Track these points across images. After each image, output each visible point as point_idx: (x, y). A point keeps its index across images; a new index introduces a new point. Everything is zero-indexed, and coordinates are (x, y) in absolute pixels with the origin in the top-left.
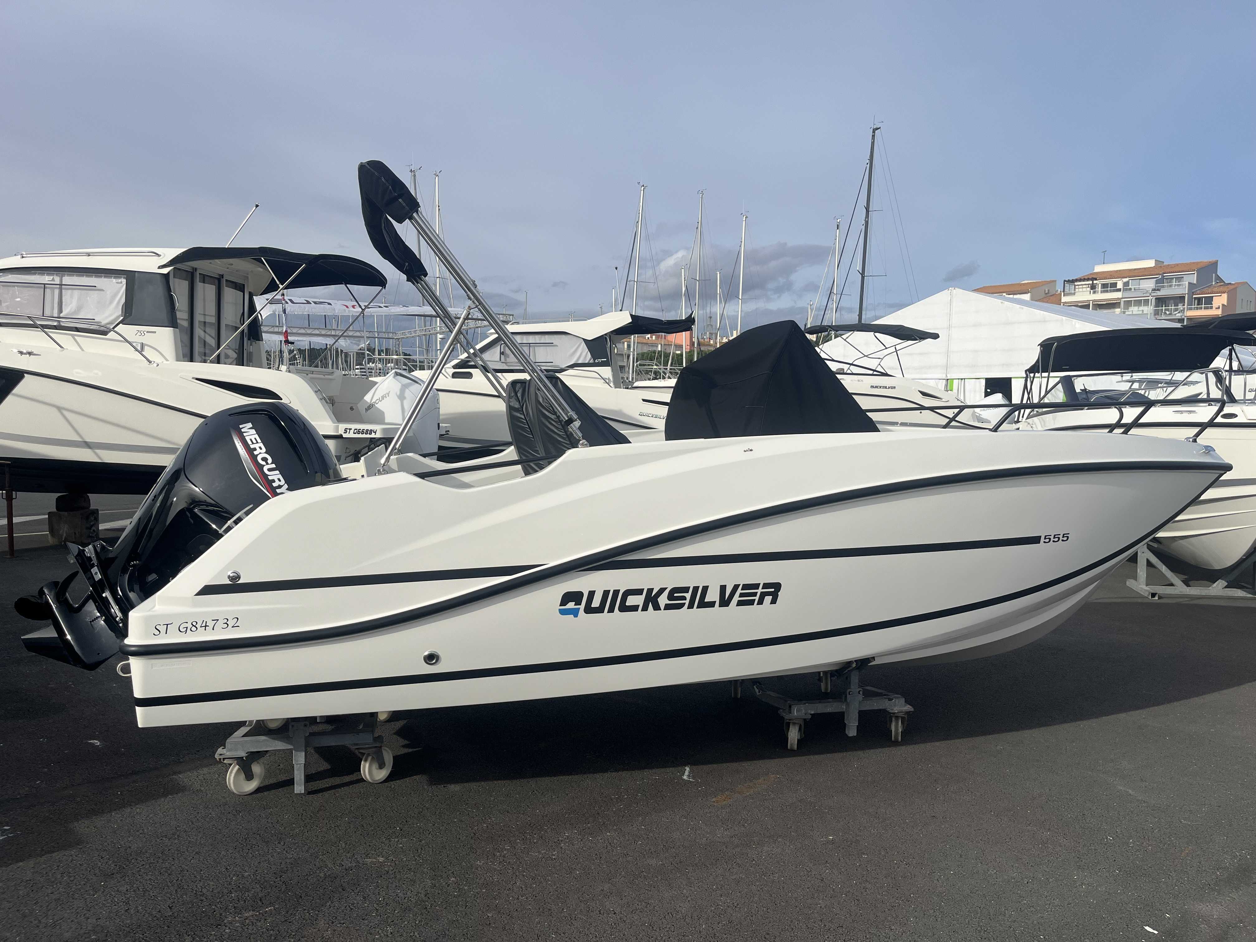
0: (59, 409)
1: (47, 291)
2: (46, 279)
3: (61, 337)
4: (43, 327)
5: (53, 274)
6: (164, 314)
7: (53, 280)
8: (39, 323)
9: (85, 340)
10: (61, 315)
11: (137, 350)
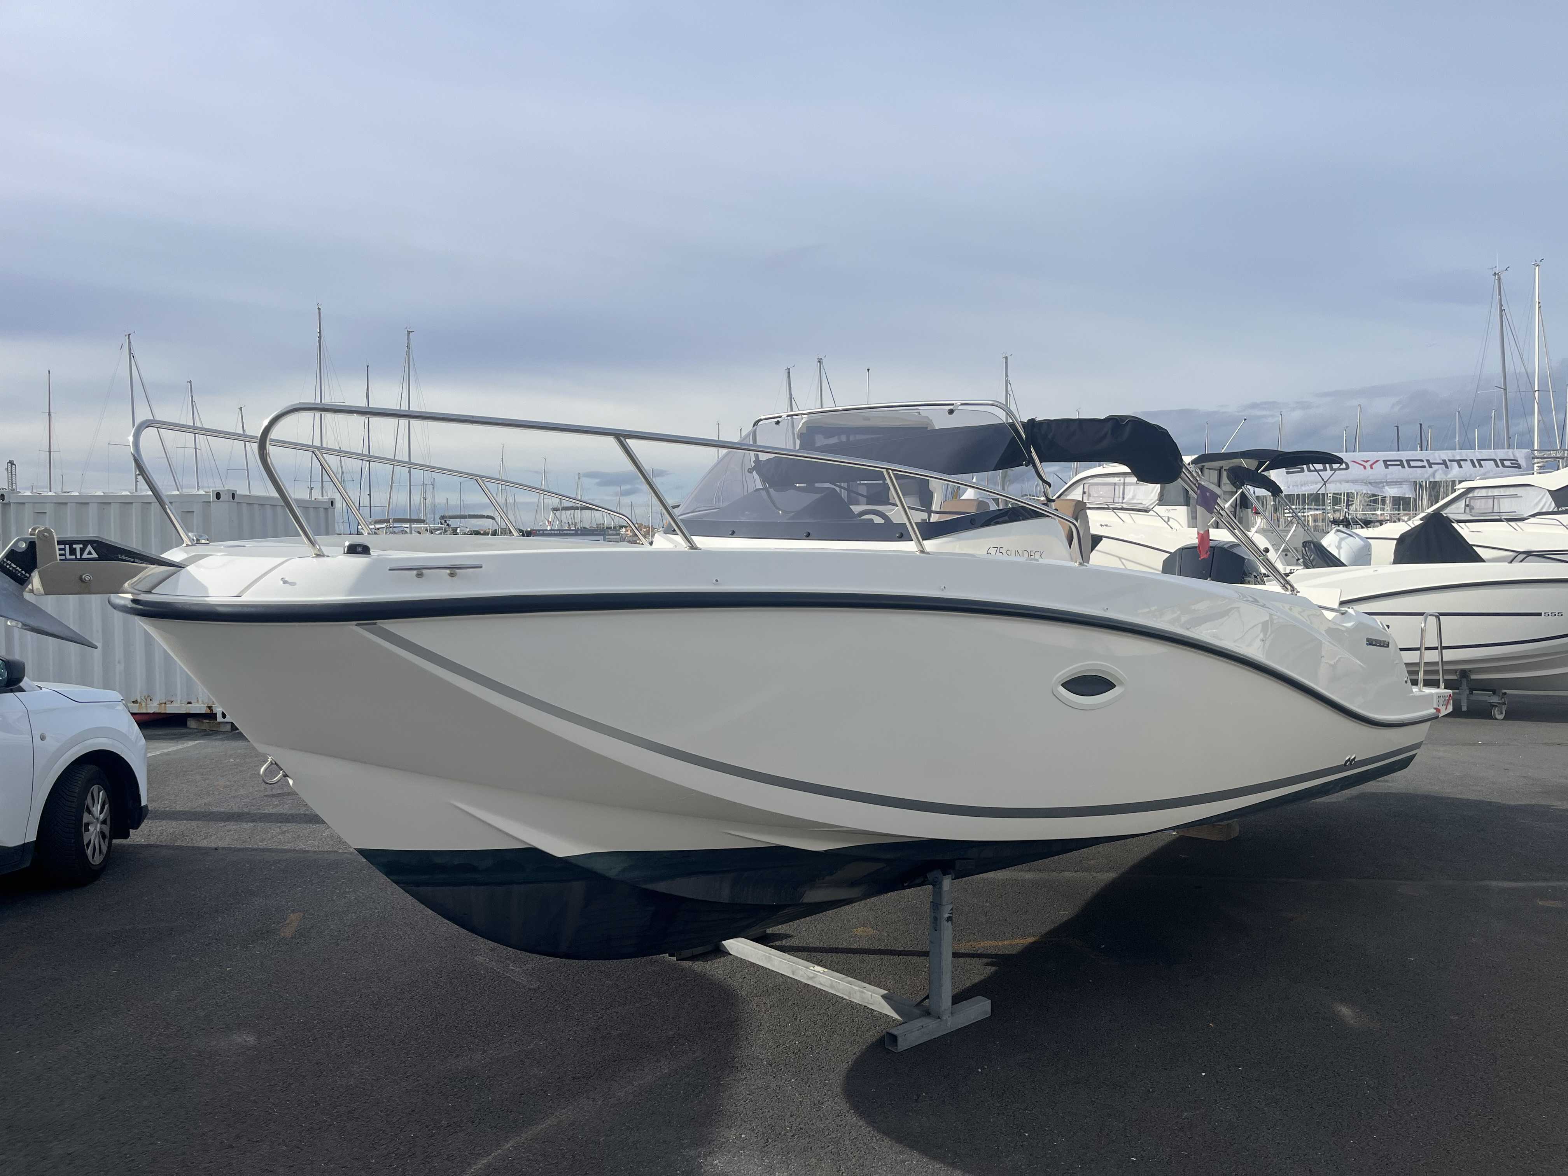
0: (1120, 558)
1: (1117, 487)
2: (1116, 480)
3: (1123, 514)
4: (1114, 509)
5: (1120, 477)
6: (1182, 499)
7: (1120, 480)
8: (1111, 506)
9: (1137, 516)
10: (1124, 501)
11: (1164, 521)
